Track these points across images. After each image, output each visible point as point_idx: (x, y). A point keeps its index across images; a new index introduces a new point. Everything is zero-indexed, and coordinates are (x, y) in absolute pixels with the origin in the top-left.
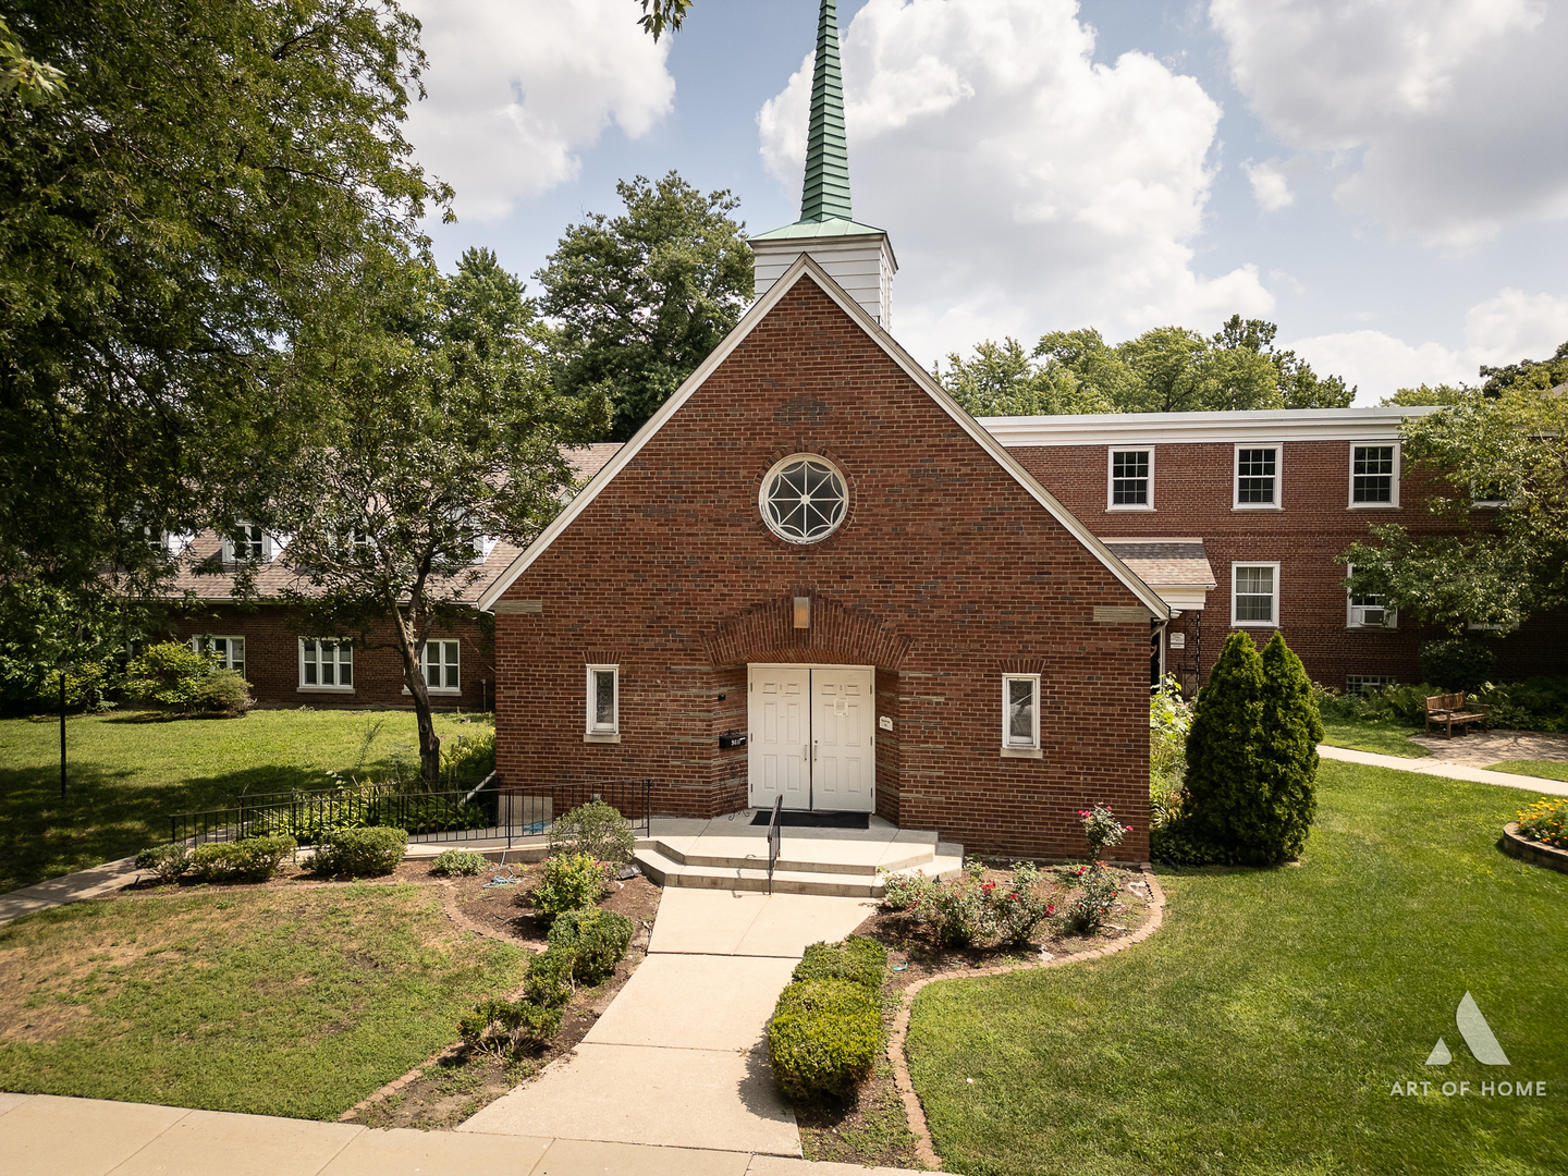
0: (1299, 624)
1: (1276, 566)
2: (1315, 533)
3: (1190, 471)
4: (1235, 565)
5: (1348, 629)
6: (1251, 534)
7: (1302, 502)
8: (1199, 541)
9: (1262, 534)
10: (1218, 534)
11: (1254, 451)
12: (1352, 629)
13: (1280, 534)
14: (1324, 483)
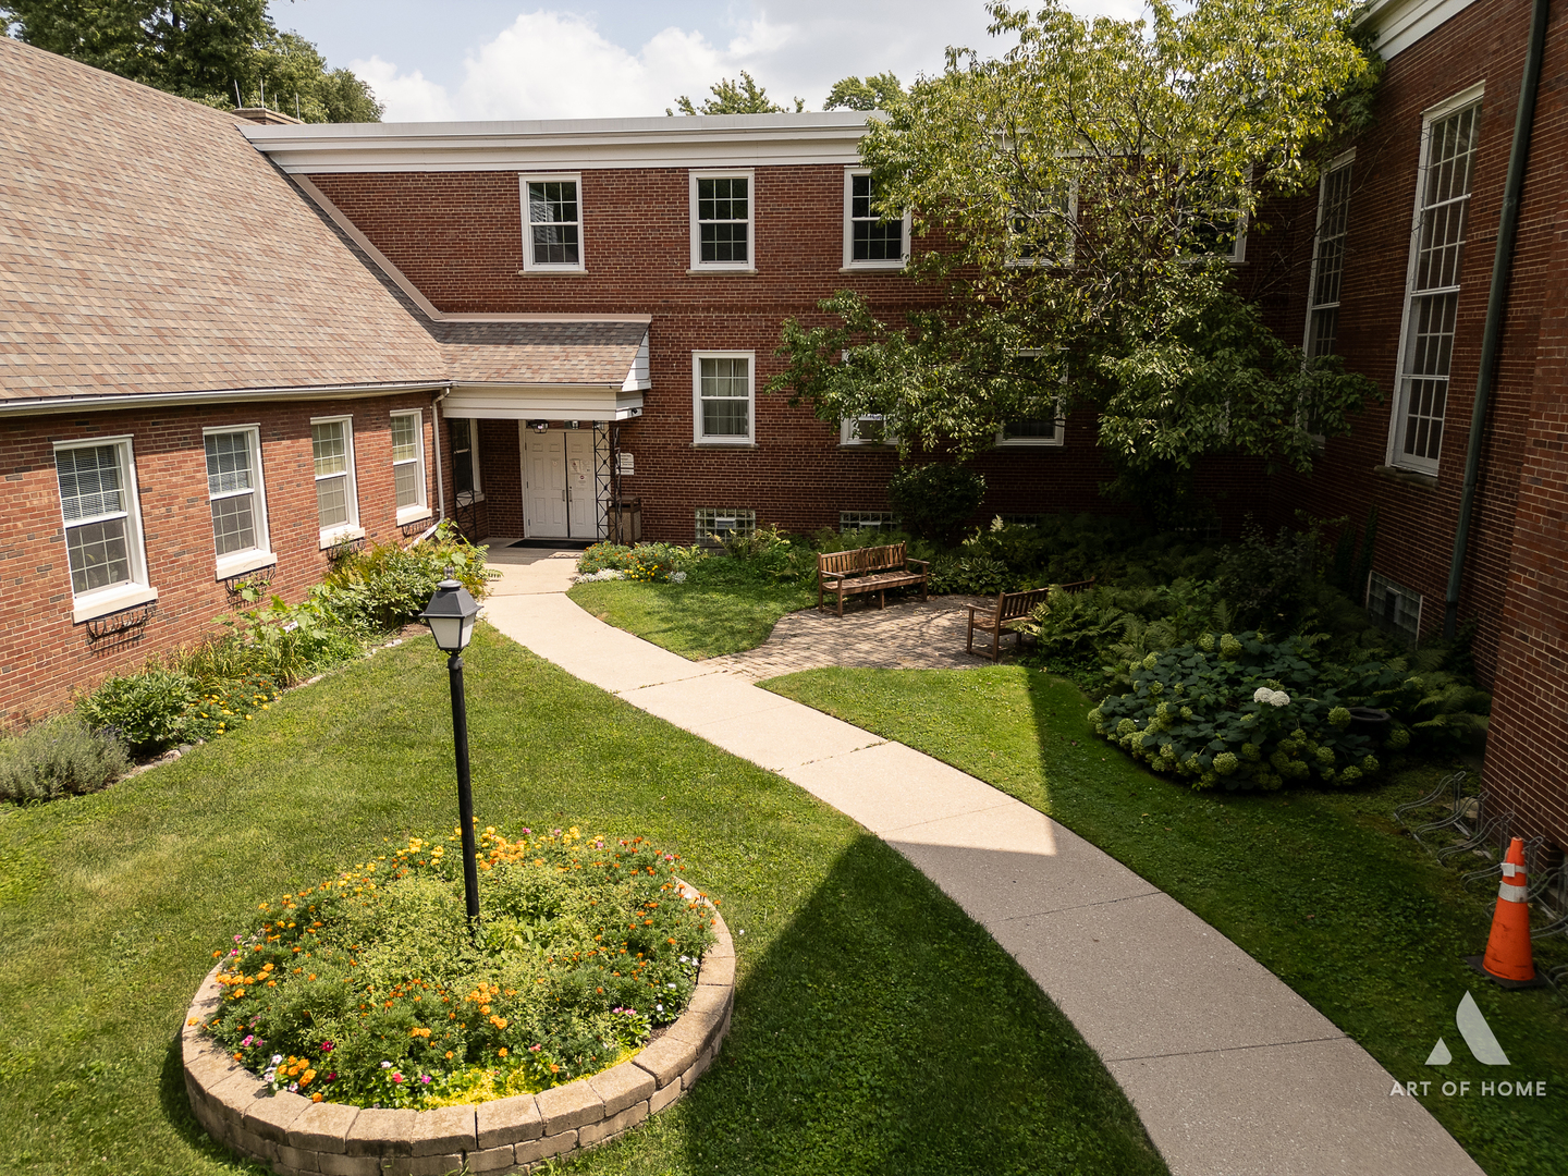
0: (780, 440)
1: (750, 356)
2: (798, 308)
3: (629, 211)
4: (697, 356)
5: (841, 448)
6: (717, 309)
7: (781, 259)
8: (646, 319)
9: (730, 309)
10: (671, 308)
11: (719, 181)
12: (847, 447)
13: (753, 308)
14: (809, 232)
